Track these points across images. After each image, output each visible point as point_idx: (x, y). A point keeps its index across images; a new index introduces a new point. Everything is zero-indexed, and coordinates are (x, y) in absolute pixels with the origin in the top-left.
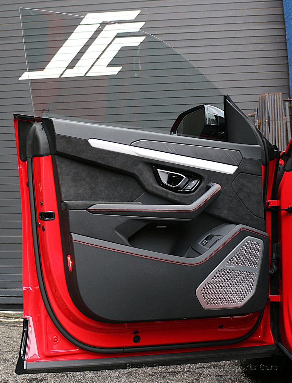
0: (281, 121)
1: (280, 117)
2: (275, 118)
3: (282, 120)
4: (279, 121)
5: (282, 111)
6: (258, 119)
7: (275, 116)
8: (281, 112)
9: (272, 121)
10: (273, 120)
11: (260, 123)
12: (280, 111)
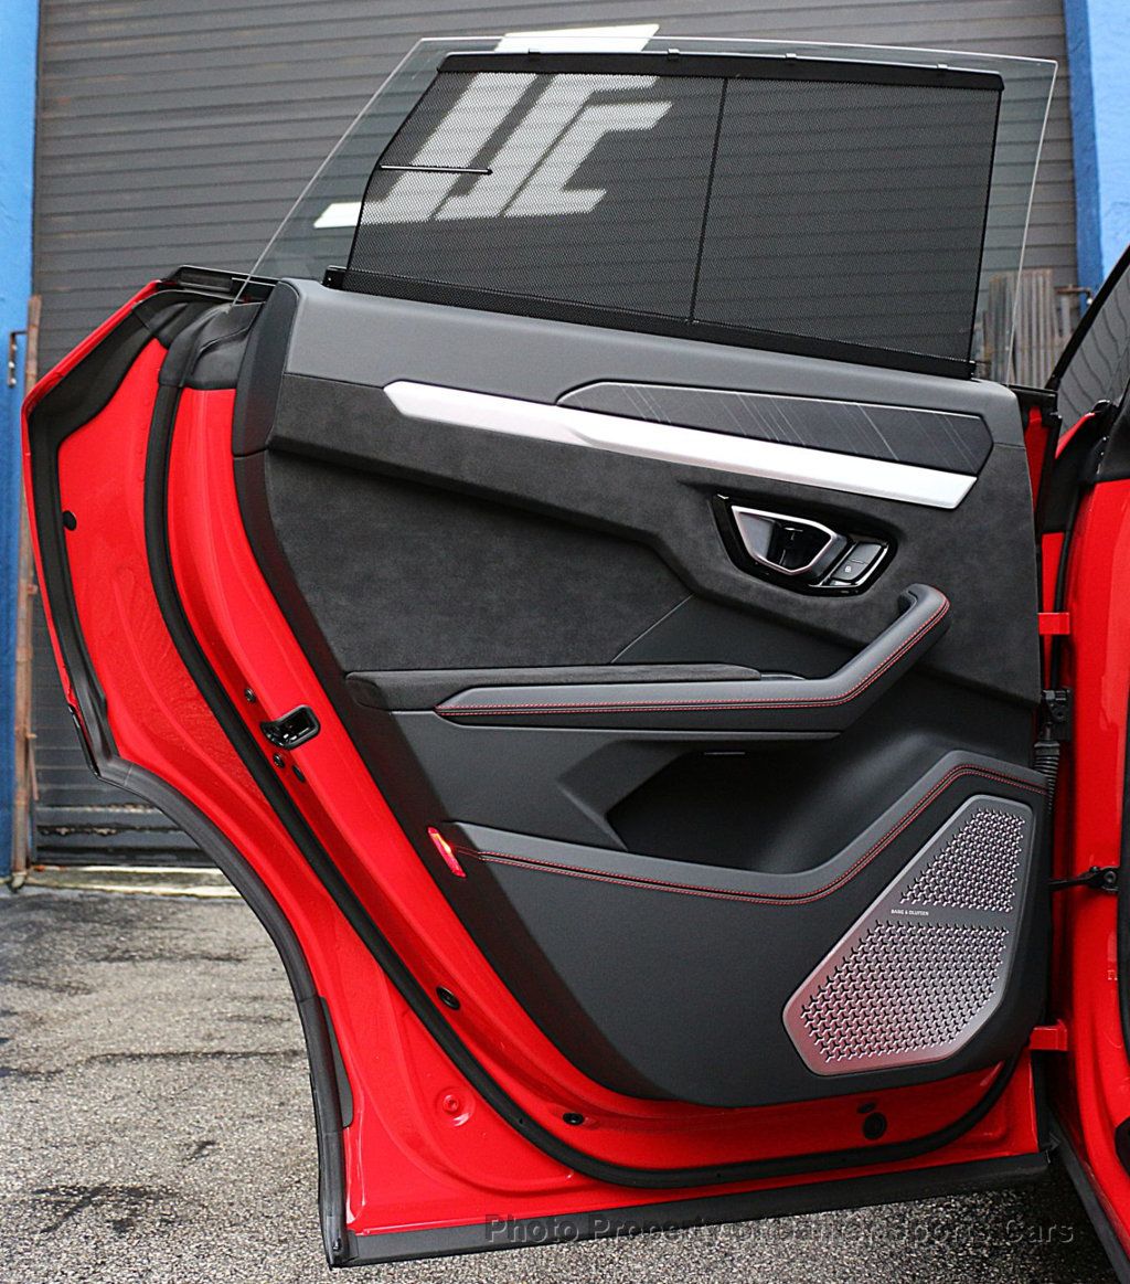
0: (1049, 351)
1: (1045, 336)
2: (1030, 343)
3: (1052, 347)
4: (1042, 352)
5: (1052, 319)
6: (985, 345)
7: (1030, 337)
8: (1048, 323)
9: (1022, 350)
10: (1026, 346)
11: (991, 355)
12: (1045, 322)
